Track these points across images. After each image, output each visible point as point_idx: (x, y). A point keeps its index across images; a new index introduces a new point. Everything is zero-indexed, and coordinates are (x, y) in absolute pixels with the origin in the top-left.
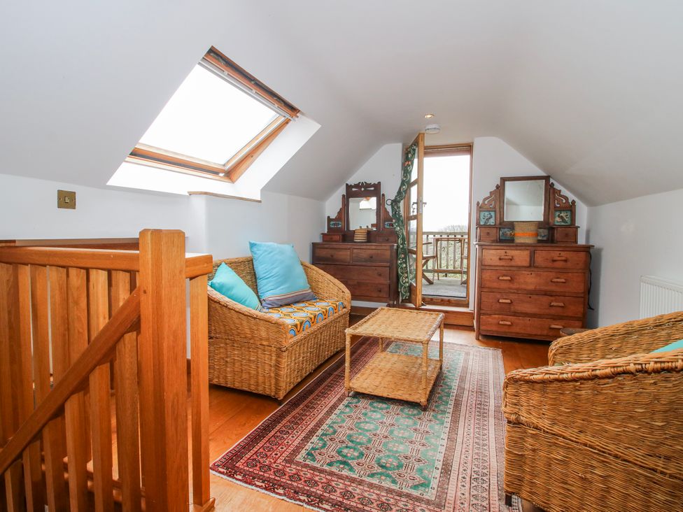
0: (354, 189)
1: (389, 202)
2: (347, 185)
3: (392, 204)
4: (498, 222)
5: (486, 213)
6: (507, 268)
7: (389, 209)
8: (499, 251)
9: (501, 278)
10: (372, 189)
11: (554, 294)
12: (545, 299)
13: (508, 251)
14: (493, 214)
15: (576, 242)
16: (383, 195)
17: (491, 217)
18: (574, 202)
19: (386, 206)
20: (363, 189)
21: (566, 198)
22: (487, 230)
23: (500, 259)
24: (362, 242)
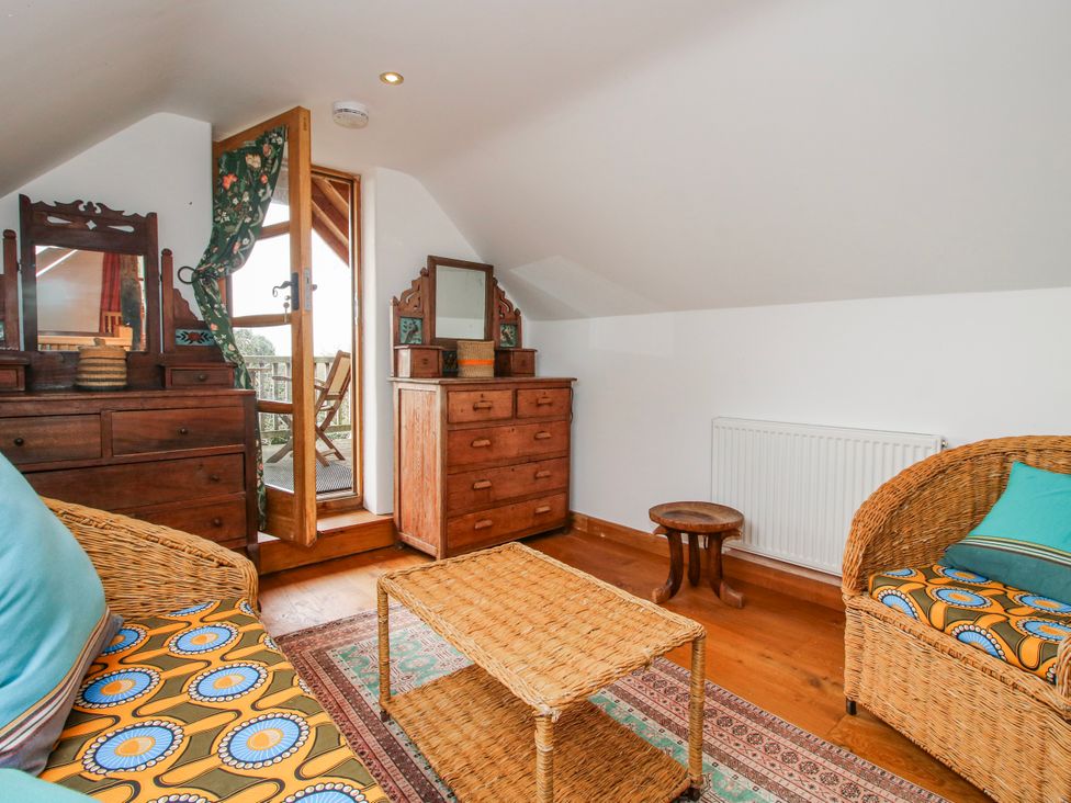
0: (53, 220)
1: (187, 275)
2: (24, 200)
3: (194, 282)
4: (428, 339)
5: (409, 321)
6: (484, 425)
7: (188, 293)
8: (472, 393)
9: (477, 444)
10: (129, 229)
11: (538, 458)
12: (529, 469)
13: (485, 393)
14: (418, 322)
15: (533, 374)
16: (167, 253)
17: (416, 330)
18: (517, 313)
19: (177, 284)
20: (91, 225)
21: (510, 306)
22: (425, 354)
23: (475, 409)
24: (116, 389)
